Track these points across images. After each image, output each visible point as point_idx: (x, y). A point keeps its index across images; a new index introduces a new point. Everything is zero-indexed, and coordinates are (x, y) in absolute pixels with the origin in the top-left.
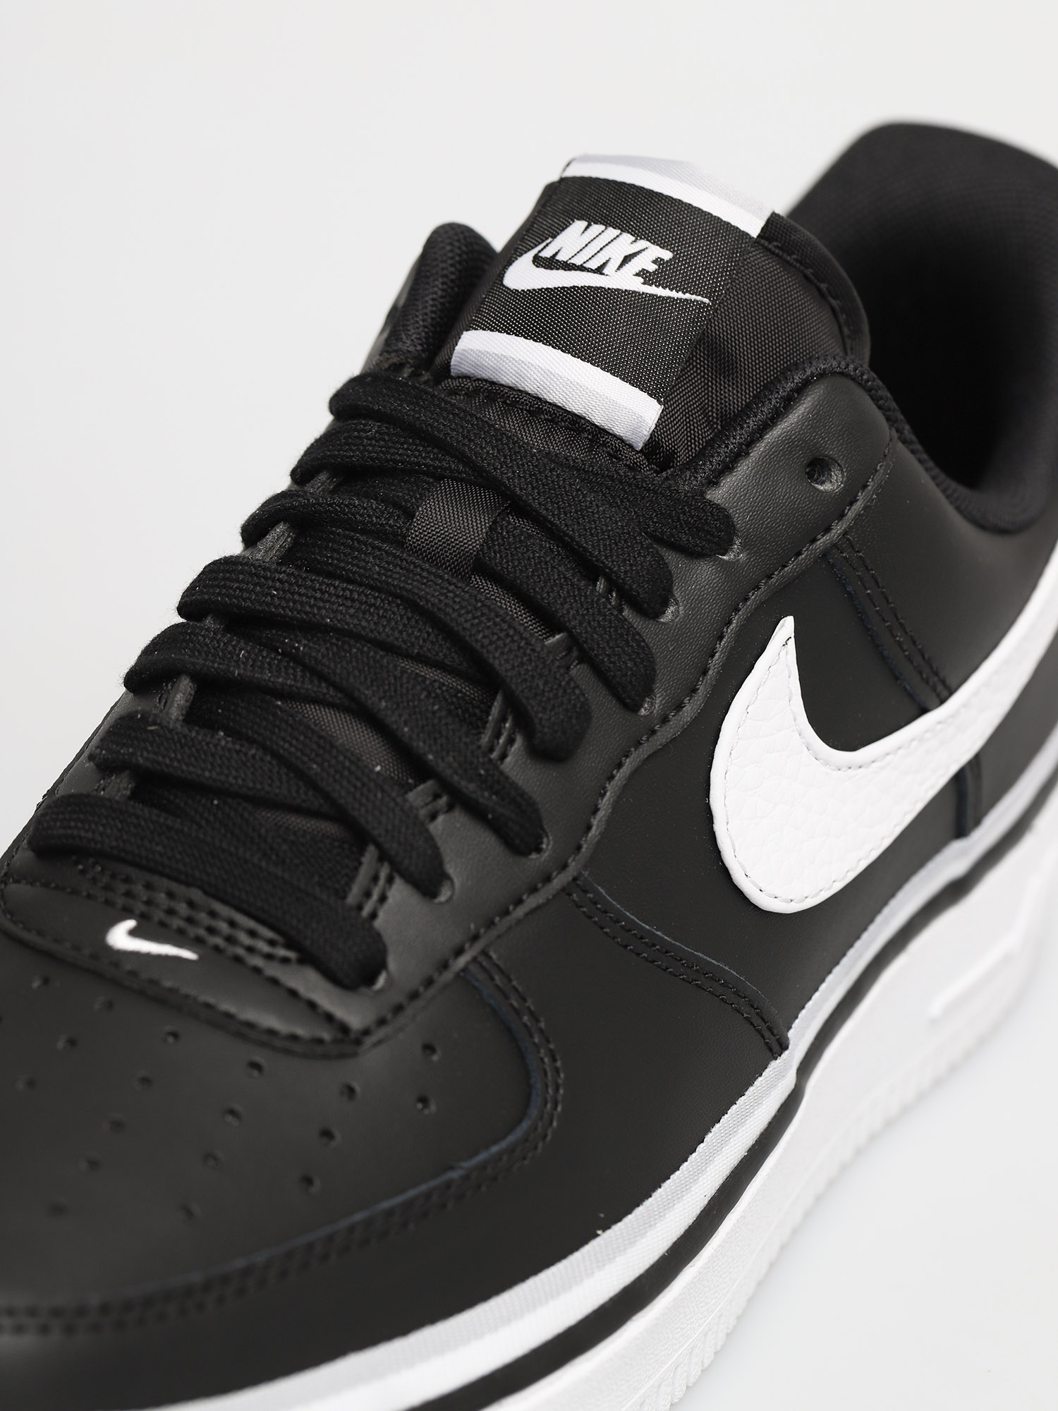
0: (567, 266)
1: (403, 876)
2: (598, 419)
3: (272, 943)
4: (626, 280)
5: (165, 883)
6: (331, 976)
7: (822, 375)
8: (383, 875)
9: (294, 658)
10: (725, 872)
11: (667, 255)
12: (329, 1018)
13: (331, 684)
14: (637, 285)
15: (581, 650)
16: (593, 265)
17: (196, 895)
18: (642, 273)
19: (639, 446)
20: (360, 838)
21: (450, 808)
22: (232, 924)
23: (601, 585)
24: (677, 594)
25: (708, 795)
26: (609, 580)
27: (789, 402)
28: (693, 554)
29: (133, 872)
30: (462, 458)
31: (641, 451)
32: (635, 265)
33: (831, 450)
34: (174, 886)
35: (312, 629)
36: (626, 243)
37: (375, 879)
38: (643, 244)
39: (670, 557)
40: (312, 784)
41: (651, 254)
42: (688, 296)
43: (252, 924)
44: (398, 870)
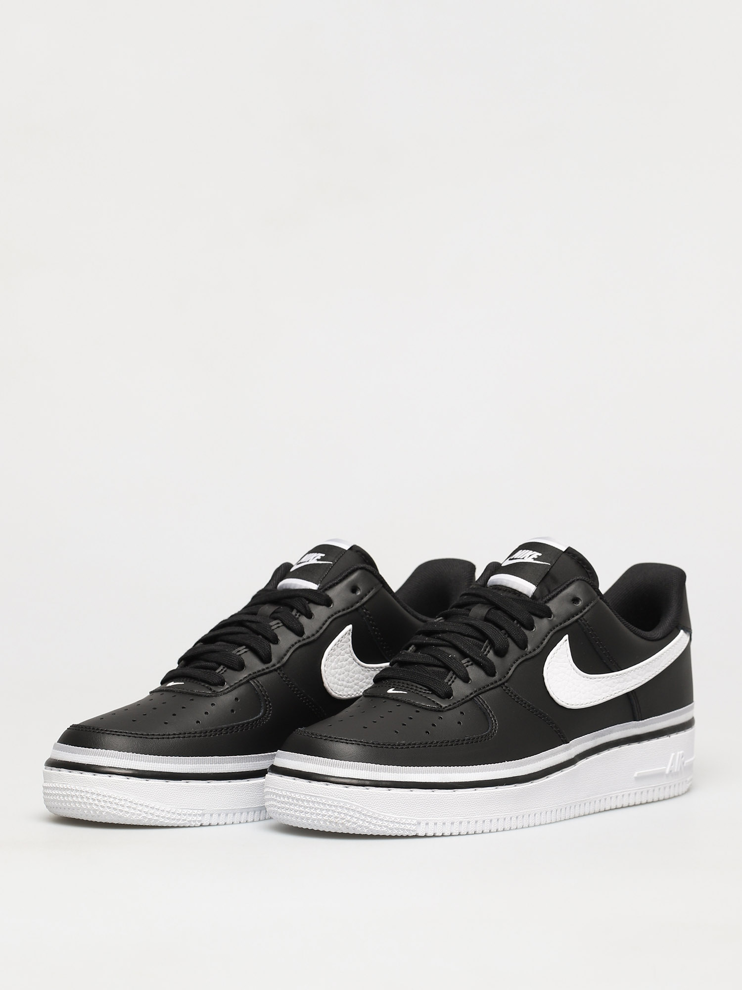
0: (516, 559)
1: (458, 677)
2: (520, 590)
3: (425, 690)
4: (530, 560)
5: (402, 681)
6: (439, 696)
7: (578, 580)
8: (454, 677)
9: (439, 638)
10: (548, 692)
11: (540, 554)
12: (437, 704)
13: (447, 641)
14: (533, 561)
15: (508, 634)
16: (522, 558)
17: (409, 682)
18: (534, 558)
19: (530, 597)
20: (449, 669)
21: (472, 664)
22: (417, 687)
23: (515, 622)
24: (535, 625)
25: (543, 673)
26: (517, 620)
27: (568, 586)
28: (541, 617)
29: (395, 680)
30: (485, 598)
31: (531, 598)
32: (532, 557)
33: (579, 596)
34: (404, 681)
35: (444, 632)
36: (531, 552)
37: (452, 678)
38: (535, 552)
39: (535, 618)
40: (439, 660)
41: (536, 554)
42: (545, 563)
43: (421, 687)
44: (458, 676)
